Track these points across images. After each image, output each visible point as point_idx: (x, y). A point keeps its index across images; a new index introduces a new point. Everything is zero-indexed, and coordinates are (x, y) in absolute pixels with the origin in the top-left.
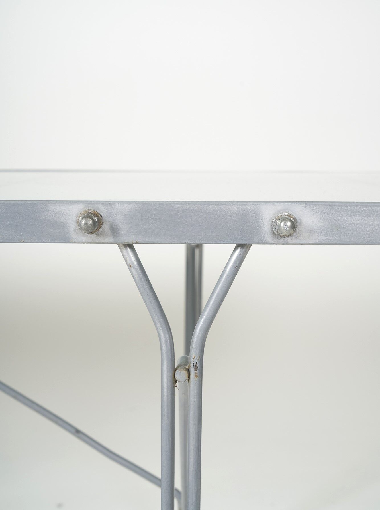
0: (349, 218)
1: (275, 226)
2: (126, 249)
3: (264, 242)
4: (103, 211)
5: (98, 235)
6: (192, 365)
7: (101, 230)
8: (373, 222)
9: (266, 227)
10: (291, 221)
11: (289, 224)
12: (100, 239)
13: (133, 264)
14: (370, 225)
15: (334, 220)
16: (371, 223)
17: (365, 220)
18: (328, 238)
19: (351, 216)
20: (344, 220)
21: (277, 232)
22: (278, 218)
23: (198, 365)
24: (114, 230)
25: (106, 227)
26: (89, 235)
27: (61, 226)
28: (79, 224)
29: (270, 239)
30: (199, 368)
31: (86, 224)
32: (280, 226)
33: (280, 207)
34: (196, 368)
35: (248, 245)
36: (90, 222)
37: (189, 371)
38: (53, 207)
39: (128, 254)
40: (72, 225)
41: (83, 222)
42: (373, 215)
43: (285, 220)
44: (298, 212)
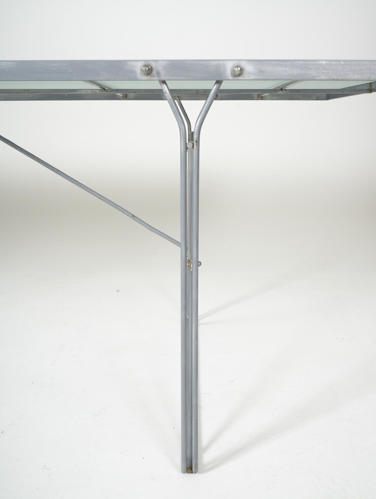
0: (268, 67)
1: (233, 71)
2: (163, 85)
3: (228, 79)
4: (153, 65)
5: (151, 76)
6: (195, 140)
7: (152, 74)
8: (279, 69)
9: (229, 72)
10: (240, 68)
11: (239, 69)
12: (152, 78)
13: (167, 92)
14: (277, 71)
15: (260, 68)
16: (278, 70)
17: (275, 68)
18: (258, 77)
19: (268, 66)
20: (265, 68)
21: (234, 73)
22: (234, 67)
23: (197, 140)
24: (158, 73)
25: (154, 72)
26: (147, 76)
27: (133, 72)
28: (142, 70)
29: (231, 78)
30: (198, 142)
31: (145, 69)
32: (235, 70)
33: (236, 62)
34: (196, 141)
35: (222, 81)
36: (147, 68)
37: (193, 144)
38: (129, 63)
39: (164, 86)
40: (138, 71)
41: (144, 68)
42: (278, 66)
43: (237, 67)
44: (244, 65)
